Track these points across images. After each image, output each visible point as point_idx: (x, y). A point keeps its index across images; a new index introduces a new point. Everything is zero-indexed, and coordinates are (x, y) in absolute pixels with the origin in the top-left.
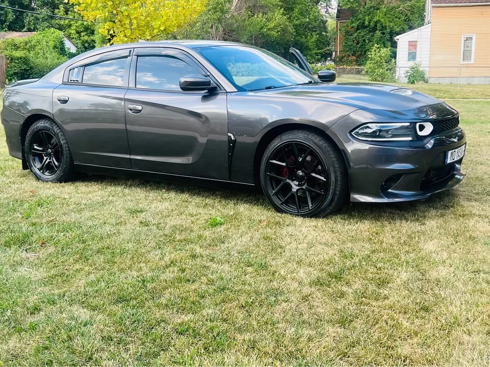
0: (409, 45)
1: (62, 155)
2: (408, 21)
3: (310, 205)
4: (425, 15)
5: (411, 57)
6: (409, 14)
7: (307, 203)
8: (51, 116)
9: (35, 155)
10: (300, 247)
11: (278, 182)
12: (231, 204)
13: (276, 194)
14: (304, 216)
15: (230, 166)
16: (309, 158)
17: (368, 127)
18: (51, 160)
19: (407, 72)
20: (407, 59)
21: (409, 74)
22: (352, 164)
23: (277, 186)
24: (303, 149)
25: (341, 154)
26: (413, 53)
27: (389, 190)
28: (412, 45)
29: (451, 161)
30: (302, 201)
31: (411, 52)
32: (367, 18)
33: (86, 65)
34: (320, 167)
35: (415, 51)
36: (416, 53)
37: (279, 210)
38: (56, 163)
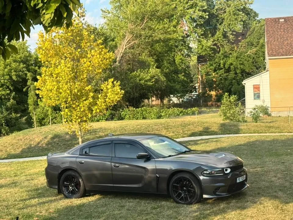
0: (254, 88)
1: (80, 186)
2: (256, 63)
3: (189, 200)
4: (266, 62)
5: (256, 97)
6: (255, 58)
7: (188, 200)
8: (76, 170)
9: (65, 187)
10: (187, 213)
11: (176, 192)
12: (158, 202)
13: (176, 197)
14: (187, 204)
15: (157, 187)
16: (187, 183)
17: (208, 171)
18: (73, 188)
19: (251, 112)
20: (253, 98)
21: (252, 113)
22: (202, 184)
23: (176, 193)
24: (185, 179)
25: (199, 180)
26: (258, 93)
27: (217, 193)
28: (256, 88)
29: (239, 182)
30: (186, 199)
31: (256, 93)
32: (222, 62)
33: (90, 147)
34: (192, 186)
35: (259, 92)
36: (259, 93)
37: (177, 202)
38: (77, 190)
